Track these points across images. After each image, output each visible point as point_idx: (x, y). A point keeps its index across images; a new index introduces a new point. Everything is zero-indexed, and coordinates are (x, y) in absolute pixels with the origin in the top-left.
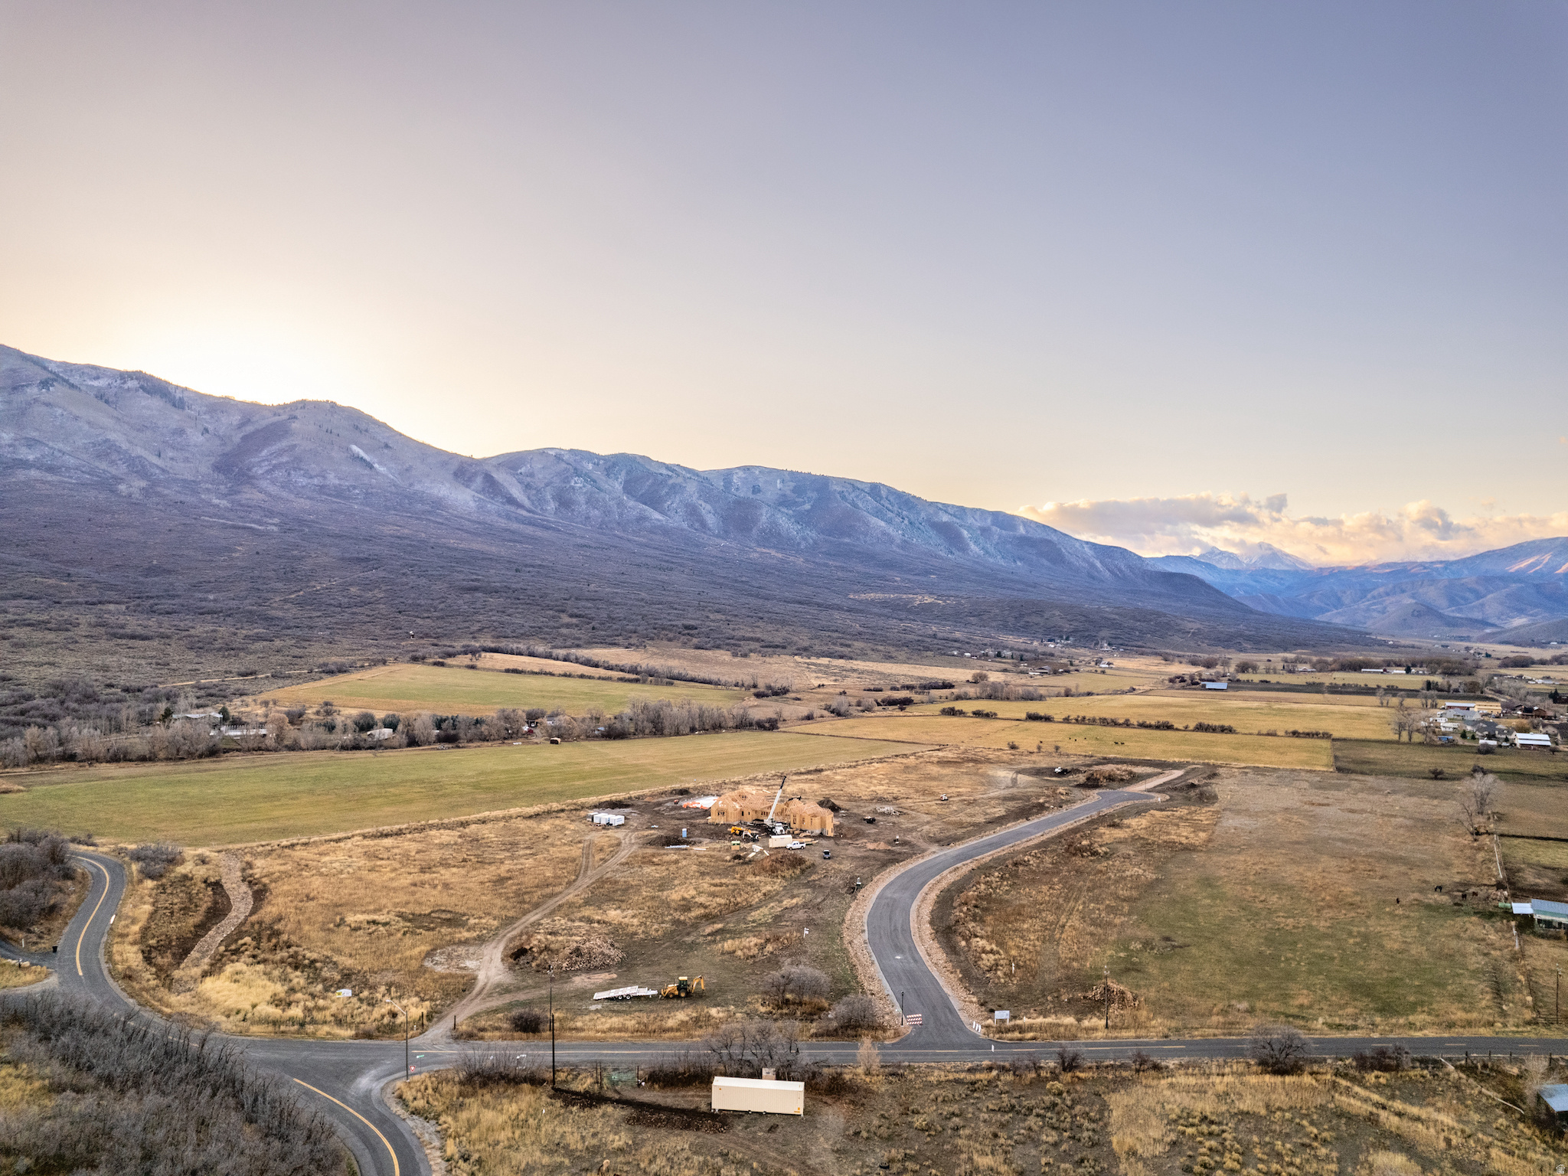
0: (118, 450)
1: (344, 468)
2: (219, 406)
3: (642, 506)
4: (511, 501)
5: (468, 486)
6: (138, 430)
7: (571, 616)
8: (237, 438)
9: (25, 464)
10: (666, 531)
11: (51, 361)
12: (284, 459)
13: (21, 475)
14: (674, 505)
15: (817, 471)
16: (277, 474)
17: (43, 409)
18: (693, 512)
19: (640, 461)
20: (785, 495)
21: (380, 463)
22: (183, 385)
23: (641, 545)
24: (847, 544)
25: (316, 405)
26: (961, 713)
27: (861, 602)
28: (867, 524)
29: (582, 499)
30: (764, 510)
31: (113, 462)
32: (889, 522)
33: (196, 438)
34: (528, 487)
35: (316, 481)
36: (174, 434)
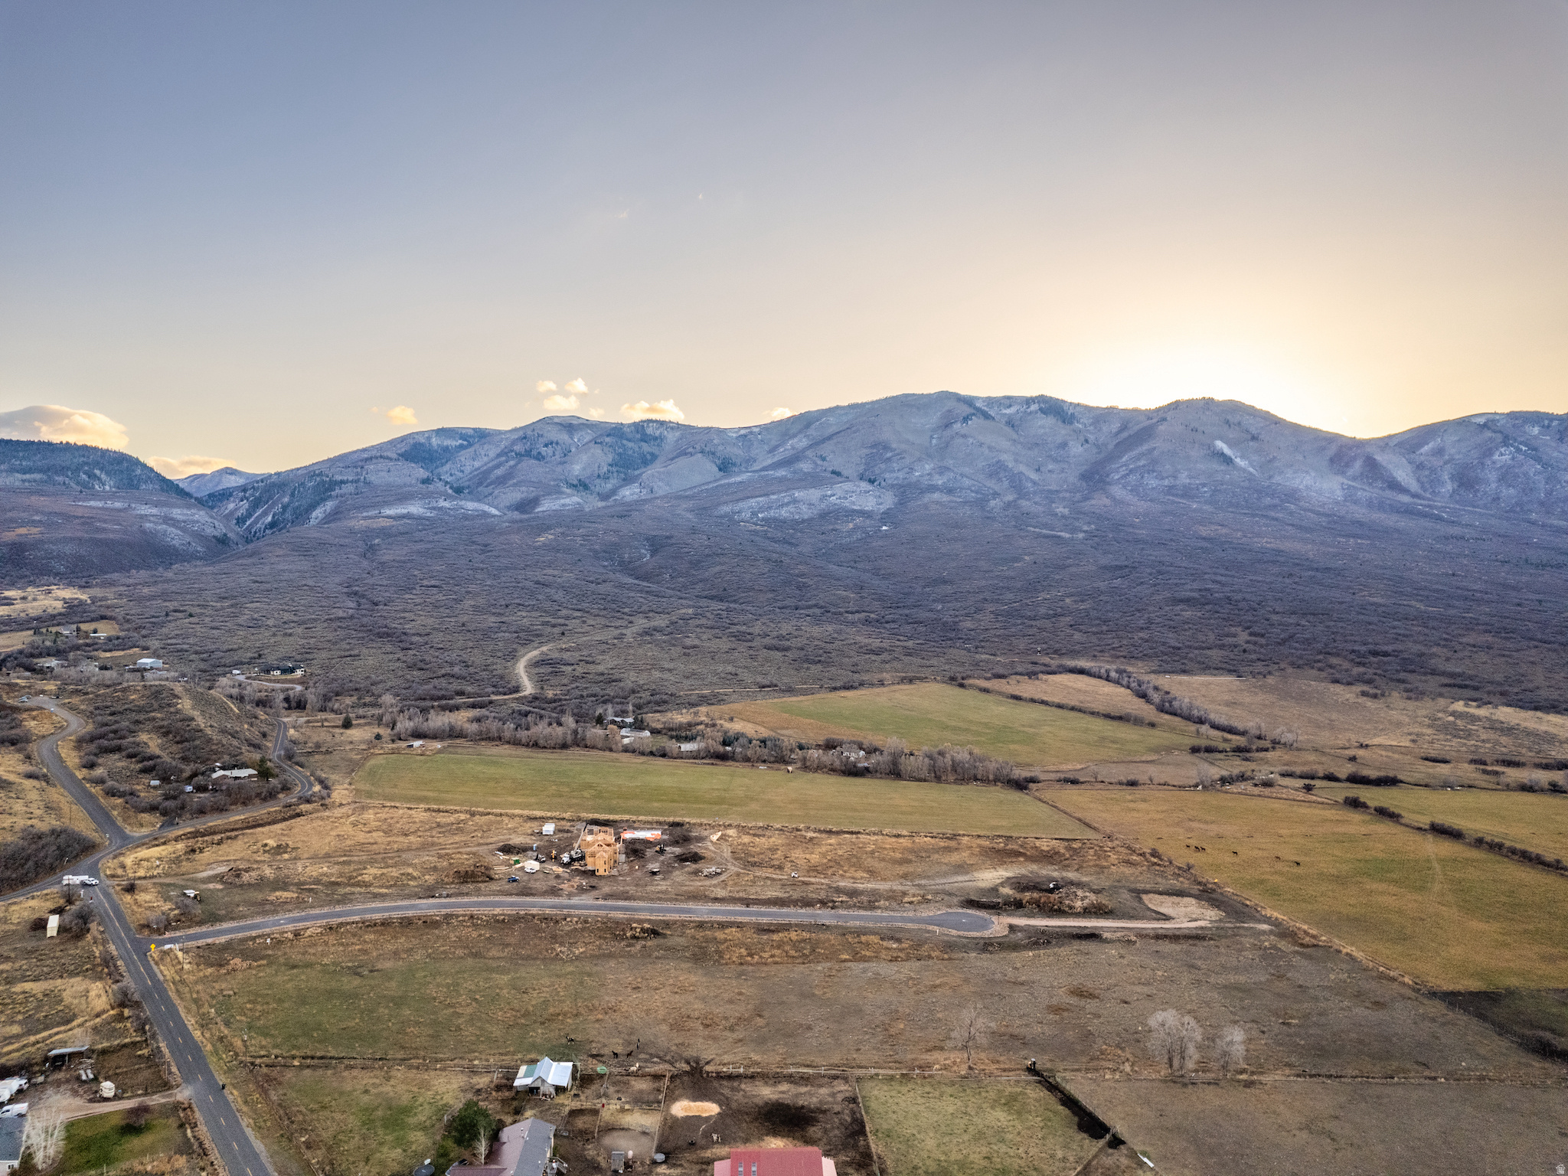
0: (1005, 469)
1: (1199, 466)
2: (1104, 415)
4: (1394, 486)
5: (1343, 473)
6: (1029, 449)
8: (1111, 447)
9: (933, 488)
11: (978, 398)
12: (1142, 463)
13: (927, 498)
16: (1132, 478)
17: (961, 440)
21: (1242, 457)
22: (1076, 401)
25: (1190, 404)
31: (1000, 480)
33: (1076, 449)
34: (1420, 467)
35: (1166, 482)
36: (1058, 448)
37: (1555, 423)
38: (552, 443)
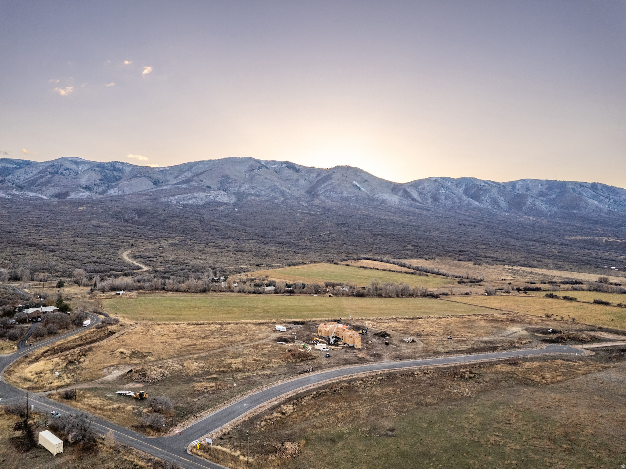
0: (278, 188)
1: (350, 190)
2: (311, 170)
3: (470, 199)
4: (414, 199)
5: (397, 195)
6: (285, 181)
7: (412, 246)
8: (315, 182)
9: (251, 195)
10: (479, 210)
11: (262, 161)
12: (329, 188)
13: (249, 198)
14: (486, 198)
15: (560, 179)
16: (326, 193)
17: (258, 176)
18: (494, 201)
19: (472, 180)
20: (542, 191)
21: (363, 187)
22: (300, 164)
23: (466, 216)
24: (574, 213)
25: (342, 167)
26: (556, 297)
27: (571, 241)
28: (587, 203)
29: (443, 197)
30: (529, 198)
31: (276, 192)
32: (601, 201)
33: (302, 182)
34: (421, 193)
35: (339, 195)
36: (295, 181)
37: (454, 181)
38: (68, 169)
